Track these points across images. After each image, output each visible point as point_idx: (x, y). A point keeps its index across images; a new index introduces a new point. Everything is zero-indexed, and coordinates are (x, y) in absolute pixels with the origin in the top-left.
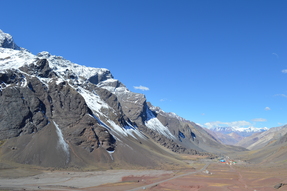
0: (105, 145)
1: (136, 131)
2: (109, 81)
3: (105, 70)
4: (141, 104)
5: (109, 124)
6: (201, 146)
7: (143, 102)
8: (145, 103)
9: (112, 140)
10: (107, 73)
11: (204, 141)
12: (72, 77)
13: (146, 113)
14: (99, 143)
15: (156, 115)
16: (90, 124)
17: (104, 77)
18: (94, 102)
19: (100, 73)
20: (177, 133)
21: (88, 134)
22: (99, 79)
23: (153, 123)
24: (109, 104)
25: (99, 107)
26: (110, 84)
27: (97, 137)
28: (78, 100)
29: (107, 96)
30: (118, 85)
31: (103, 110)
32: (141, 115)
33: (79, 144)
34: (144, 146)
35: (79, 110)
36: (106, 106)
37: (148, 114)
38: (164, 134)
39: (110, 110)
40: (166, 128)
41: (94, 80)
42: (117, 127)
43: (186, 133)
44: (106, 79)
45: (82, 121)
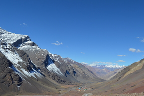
0: (16, 83)
2: (28, 42)
3: (26, 36)
5: (21, 71)
6: (78, 79)
7: (46, 55)
9: (20, 80)
11: (81, 76)
12: (4, 44)
13: (48, 60)
14: (13, 82)
15: (53, 62)
16: (9, 73)
17: (26, 40)
19: (23, 38)
20: (65, 72)
21: (8, 78)
22: (23, 41)
23: (52, 67)
24: (23, 60)
25: (17, 61)
26: (29, 44)
27: (12, 79)
28: (4, 60)
29: (23, 54)
30: (33, 44)
31: (19, 63)
32: (44, 63)
33: (3, 83)
35: (4, 65)
36: (21, 61)
38: (57, 73)
39: (23, 63)
40: (58, 70)
41: (19, 43)
42: (26, 72)
43: (71, 72)
44: (27, 41)
45: (5, 71)
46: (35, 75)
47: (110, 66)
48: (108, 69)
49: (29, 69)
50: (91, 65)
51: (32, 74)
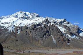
0: (67, 42)
1: (76, 37)
3: (64, 19)
4: (77, 28)
5: (67, 35)
8: (78, 28)
9: (68, 40)
10: (65, 20)
12: (55, 22)
14: (64, 41)
16: (61, 36)
17: (64, 21)
18: (62, 29)
19: (63, 20)
21: (61, 39)
22: (63, 22)
23: (82, 34)
24: (66, 29)
25: (64, 30)
26: (66, 23)
27: (64, 39)
28: (57, 29)
29: (65, 27)
30: (68, 23)
31: (65, 31)
32: (77, 32)
33: (59, 41)
34: (79, 42)
35: (58, 31)
36: (66, 30)
37: (80, 31)
39: (67, 31)
41: (61, 22)
42: (70, 36)
45: (59, 35)
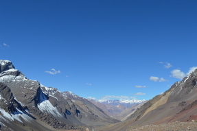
2: (10, 70)
3: (7, 61)
4: (35, 90)
6: (83, 121)
7: (37, 88)
8: (39, 89)
10: (9, 64)
11: (86, 116)
13: (39, 96)
15: (47, 98)
17: (7, 67)
19: (3, 64)
20: (64, 111)
22: (2, 69)
23: (45, 105)
26: (11, 73)
29: (2, 88)
30: (18, 74)
32: (34, 99)
34: (27, 128)
37: (41, 98)
38: (53, 113)
39: (2, 101)
40: (55, 108)
42: (6, 114)
43: (73, 111)
44: (8, 69)
46: (20, 117)
47: (126, 100)
48: (123, 105)
49: (12, 110)
50: (100, 101)
51: (15, 117)
